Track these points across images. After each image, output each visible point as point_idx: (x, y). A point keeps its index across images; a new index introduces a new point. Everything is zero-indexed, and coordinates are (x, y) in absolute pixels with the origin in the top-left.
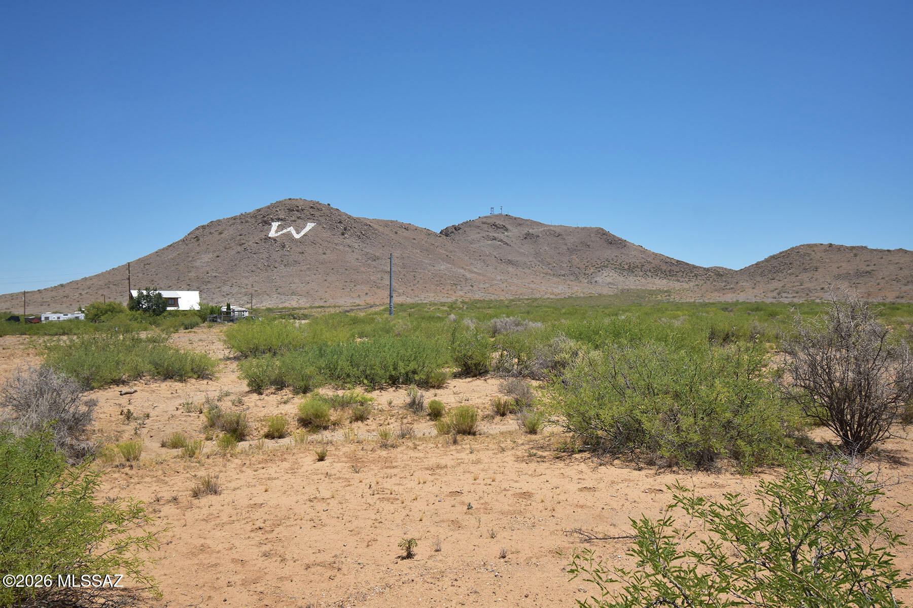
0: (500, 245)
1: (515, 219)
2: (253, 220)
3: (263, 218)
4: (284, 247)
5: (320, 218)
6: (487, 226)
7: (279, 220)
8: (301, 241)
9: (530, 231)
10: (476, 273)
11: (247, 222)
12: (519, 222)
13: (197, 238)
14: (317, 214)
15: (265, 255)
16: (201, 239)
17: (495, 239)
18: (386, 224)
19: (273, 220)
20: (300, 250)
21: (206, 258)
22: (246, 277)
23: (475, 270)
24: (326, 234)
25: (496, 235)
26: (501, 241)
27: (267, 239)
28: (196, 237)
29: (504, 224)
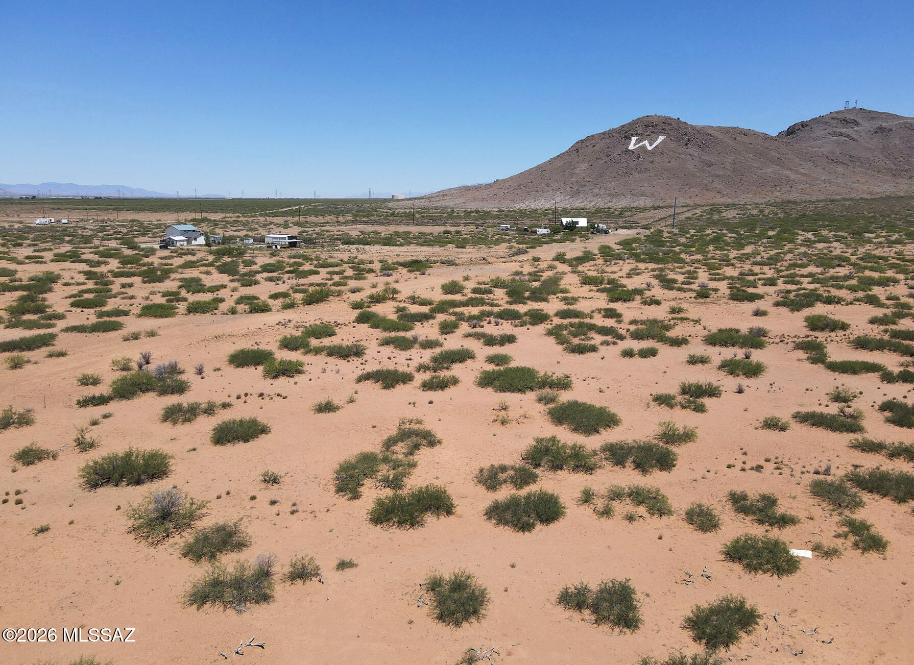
0: (846, 140)
1: (870, 112)
2: (617, 135)
3: (625, 133)
4: (639, 157)
5: (670, 132)
6: (835, 121)
7: (637, 135)
8: (652, 152)
9: (884, 124)
10: (802, 174)
11: (613, 137)
12: (872, 115)
13: (577, 151)
14: (668, 128)
15: (624, 165)
16: (580, 151)
17: (841, 134)
18: (727, 131)
19: (632, 135)
20: (650, 160)
21: (583, 166)
22: (610, 182)
23: (802, 171)
24: (673, 145)
25: (844, 130)
26: (848, 136)
27: (627, 151)
28: (577, 149)
29: (855, 119)
